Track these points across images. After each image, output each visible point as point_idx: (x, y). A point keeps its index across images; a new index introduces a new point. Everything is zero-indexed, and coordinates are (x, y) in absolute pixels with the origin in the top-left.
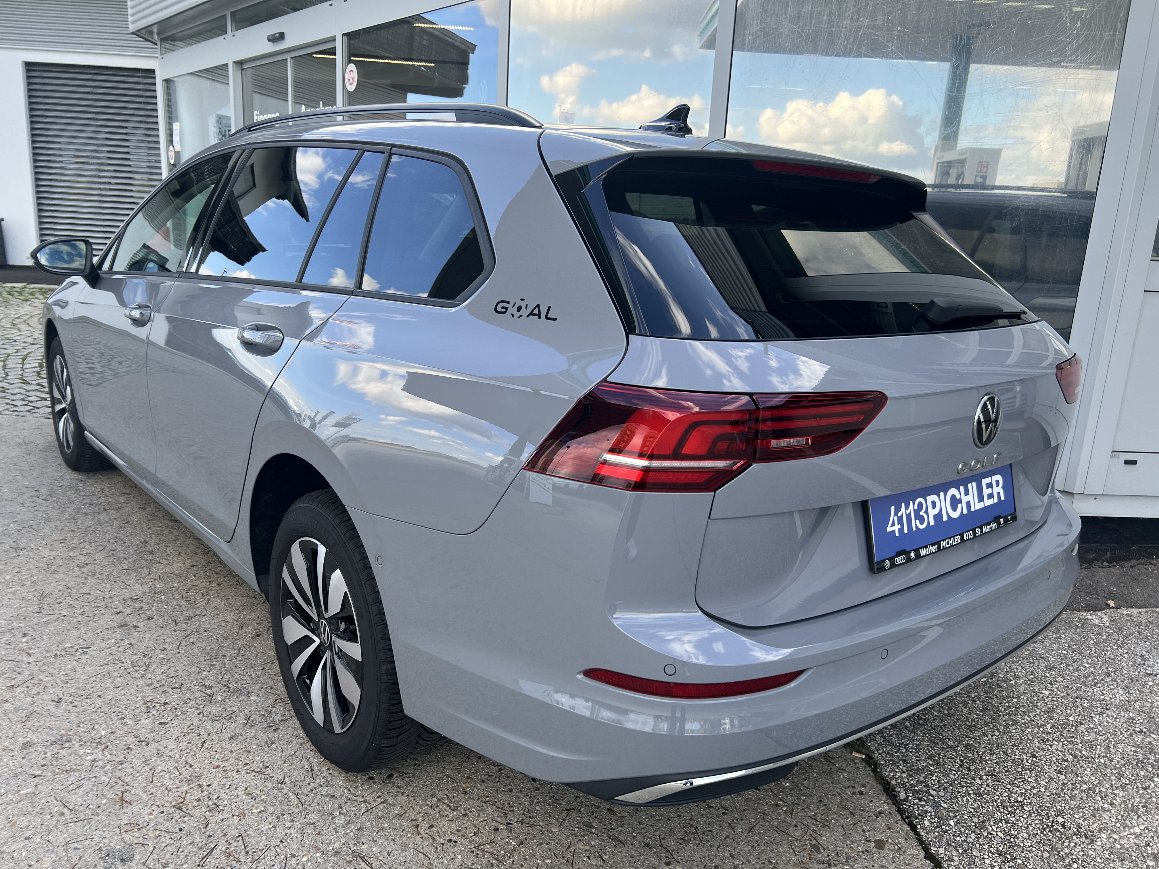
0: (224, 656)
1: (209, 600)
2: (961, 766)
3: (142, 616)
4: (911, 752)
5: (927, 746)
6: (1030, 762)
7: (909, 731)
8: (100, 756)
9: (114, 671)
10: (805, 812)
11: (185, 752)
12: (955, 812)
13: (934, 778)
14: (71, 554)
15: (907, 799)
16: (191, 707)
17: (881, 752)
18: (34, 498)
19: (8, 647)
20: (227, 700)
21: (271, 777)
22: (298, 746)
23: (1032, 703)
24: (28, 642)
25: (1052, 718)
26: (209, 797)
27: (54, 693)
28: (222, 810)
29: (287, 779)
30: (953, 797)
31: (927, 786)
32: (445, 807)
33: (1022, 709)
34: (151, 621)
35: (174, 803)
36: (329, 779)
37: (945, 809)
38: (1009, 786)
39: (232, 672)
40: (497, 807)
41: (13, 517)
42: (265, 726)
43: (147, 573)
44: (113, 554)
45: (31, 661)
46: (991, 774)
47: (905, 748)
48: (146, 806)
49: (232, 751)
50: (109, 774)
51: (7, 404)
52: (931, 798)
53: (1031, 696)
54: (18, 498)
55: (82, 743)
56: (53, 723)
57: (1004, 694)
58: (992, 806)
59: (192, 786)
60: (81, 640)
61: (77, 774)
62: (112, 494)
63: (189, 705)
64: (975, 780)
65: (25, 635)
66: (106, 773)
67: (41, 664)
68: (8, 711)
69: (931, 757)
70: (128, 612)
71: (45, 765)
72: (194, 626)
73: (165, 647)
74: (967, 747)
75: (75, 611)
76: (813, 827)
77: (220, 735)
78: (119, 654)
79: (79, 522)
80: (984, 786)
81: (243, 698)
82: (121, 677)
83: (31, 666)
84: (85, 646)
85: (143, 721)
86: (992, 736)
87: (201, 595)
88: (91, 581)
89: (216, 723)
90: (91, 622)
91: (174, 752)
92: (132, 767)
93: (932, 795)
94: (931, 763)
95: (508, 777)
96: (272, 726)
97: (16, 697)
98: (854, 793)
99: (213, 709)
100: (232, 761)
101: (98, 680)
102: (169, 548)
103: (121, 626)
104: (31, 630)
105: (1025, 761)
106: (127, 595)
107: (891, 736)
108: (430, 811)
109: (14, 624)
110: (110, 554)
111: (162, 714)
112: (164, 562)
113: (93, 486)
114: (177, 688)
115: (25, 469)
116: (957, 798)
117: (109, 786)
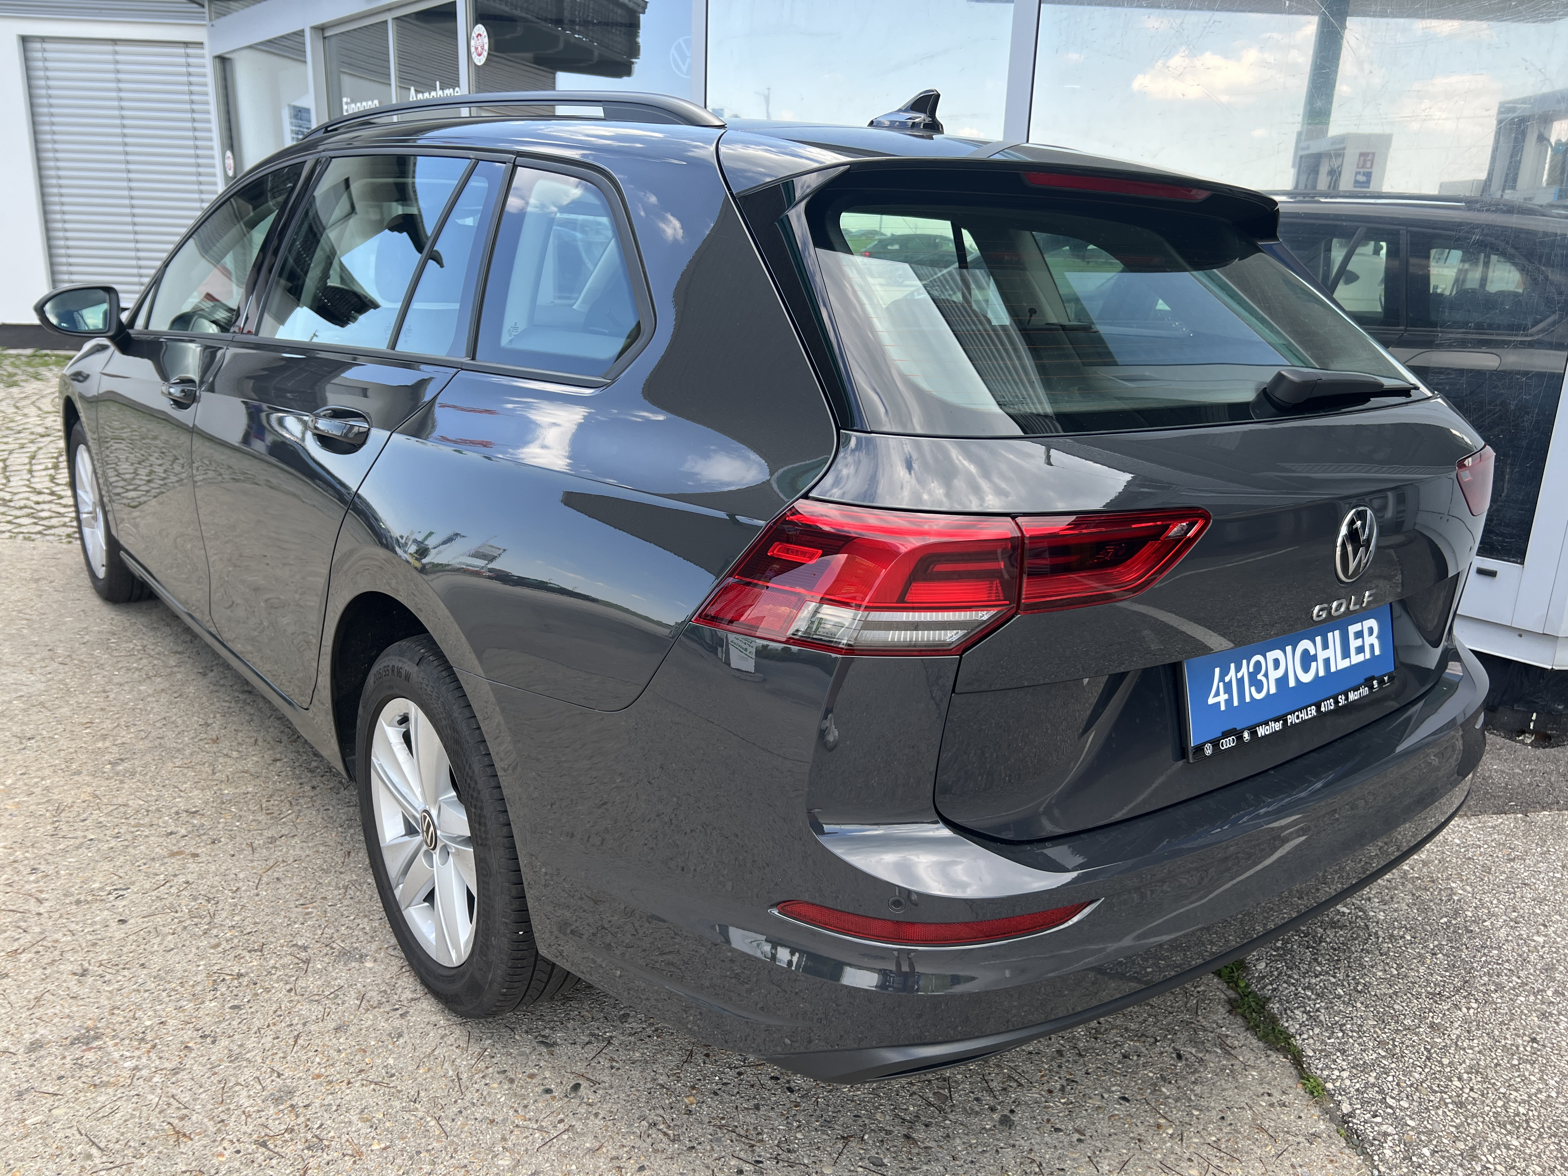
0: (325, 898)
1: (300, 811)
2: (1428, 1058)
3: (204, 837)
4: (1351, 1037)
5: (1374, 1026)
6: (1528, 1049)
7: (1344, 1002)
8: (144, 1060)
9: (164, 926)
10: (1201, 1136)
11: (270, 1053)
12: (1429, 1133)
13: (1390, 1079)
14: (100, 745)
15: (1352, 1114)
16: (277, 981)
17: (1305, 1036)
18: (47, 661)
19: (9, 889)
20: (330, 969)
21: (399, 1092)
22: (438, 1040)
23: (1520, 956)
24: (37, 882)
25: (1553, 980)
26: (307, 1126)
27: (76, 960)
28: (328, 1147)
29: (422, 1094)
30: (1423, 1110)
31: (1381, 1091)
32: (661, 1136)
33: (1506, 965)
34: (216, 846)
35: (255, 1137)
36: (485, 1093)
37: (1413, 1128)
38: (1503, 1090)
39: (336, 924)
40: (739, 1135)
41: (16, 690)
42: (387, 1009)
43: (210, 772)
44: (160, 744)
45: (42, 910)
46: (1473, 1070)
47: (1341, 1030)
48: (214, 1141)
49: (339, 1051)
50: (159, 1091)
51: (9, 522)
52: (1389, 1111)
53: (1518, 945)
54: (24, 662)
55: (117, 1041)
56: (75, 1009)
57: (1478, 942)
58: (1483, 1122)
59: (281, 1107)
60: (116, 877)
61: (111, 1090)
62: (158, 654)
63: (275, 977)
64: (1451, 1081)
65: (34, 870)
66: (153, 1089)
67: (57, 915)
68: (8, 991)
69: (1381, 1044)
70: (183, 832)
71: (63, 1077)
72: (279, 854)
73: (237, 885)
74: (1432, 1026)
75: (108, 832)
76: (1216, 1162)
77: (321, 1024)
78: (170, 899)
79: (112, 696)
80: (1467, 1090)
81: (353, 964)
82: (174, 934)
83: (43, 920)
84: (121, 886)
85: (207, 1003)
86: (1468, 1009)
87: (288, 805)
88: (129, 784)
89: (315, 1006)
90: (130, 849)
91: (254, 1053)
92: (192, 1079)
93: (1391, 1107)
94: (1383, 1054)
95: (752, 1086)
96: (397, 1009)
97: (20, 968)
98: (1272, 1105)
99: (312, 983)
100: (339, 1066)
101: (140, 940)
102: (240, 734)
103: (173, 854)
104: (43, 862)
105: (1521, 1049)
106: (181, 804)
107: (1318, 1010)
108: (639, 1143)
109: (18, 853)
110: (156, 743)
111: (235, 993)
112: (235, 754)
113: (131, 642)
114: (255, 951)
115: (34, 617)
116: (1429, 1111)
117: (157, 1110)
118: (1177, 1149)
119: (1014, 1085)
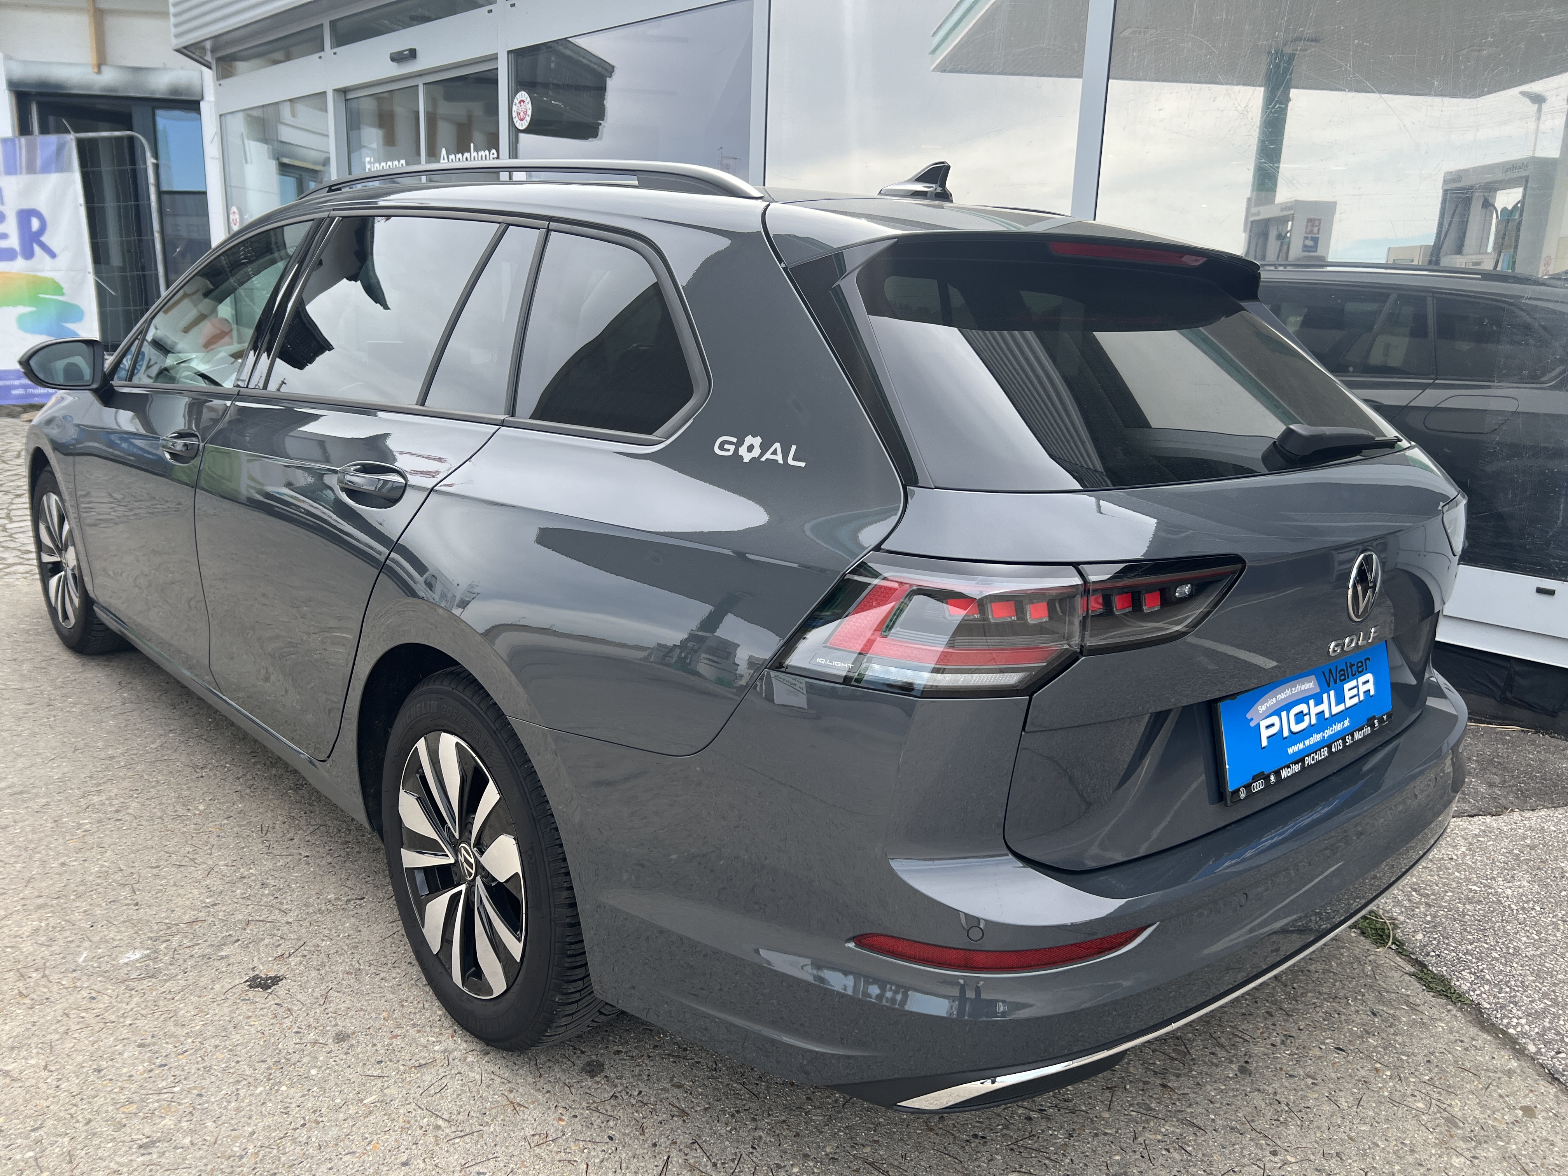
4: (1518, 991)
10: (1416, 1077)
15: (1539, 1052)
17: (1478, 992)
47: (1508, 987)
61: (432, 1071)
65: (265, 885)
67: (306, 923)
71: (381, 1062)
76: (1436, 1096)
83: (295, 928)
98: (1466, 1049)
104: (270, 878)
109: (242, 870)
118: (1399, 1087)
119: (1241, 1040)
